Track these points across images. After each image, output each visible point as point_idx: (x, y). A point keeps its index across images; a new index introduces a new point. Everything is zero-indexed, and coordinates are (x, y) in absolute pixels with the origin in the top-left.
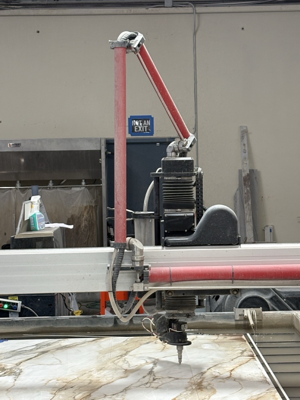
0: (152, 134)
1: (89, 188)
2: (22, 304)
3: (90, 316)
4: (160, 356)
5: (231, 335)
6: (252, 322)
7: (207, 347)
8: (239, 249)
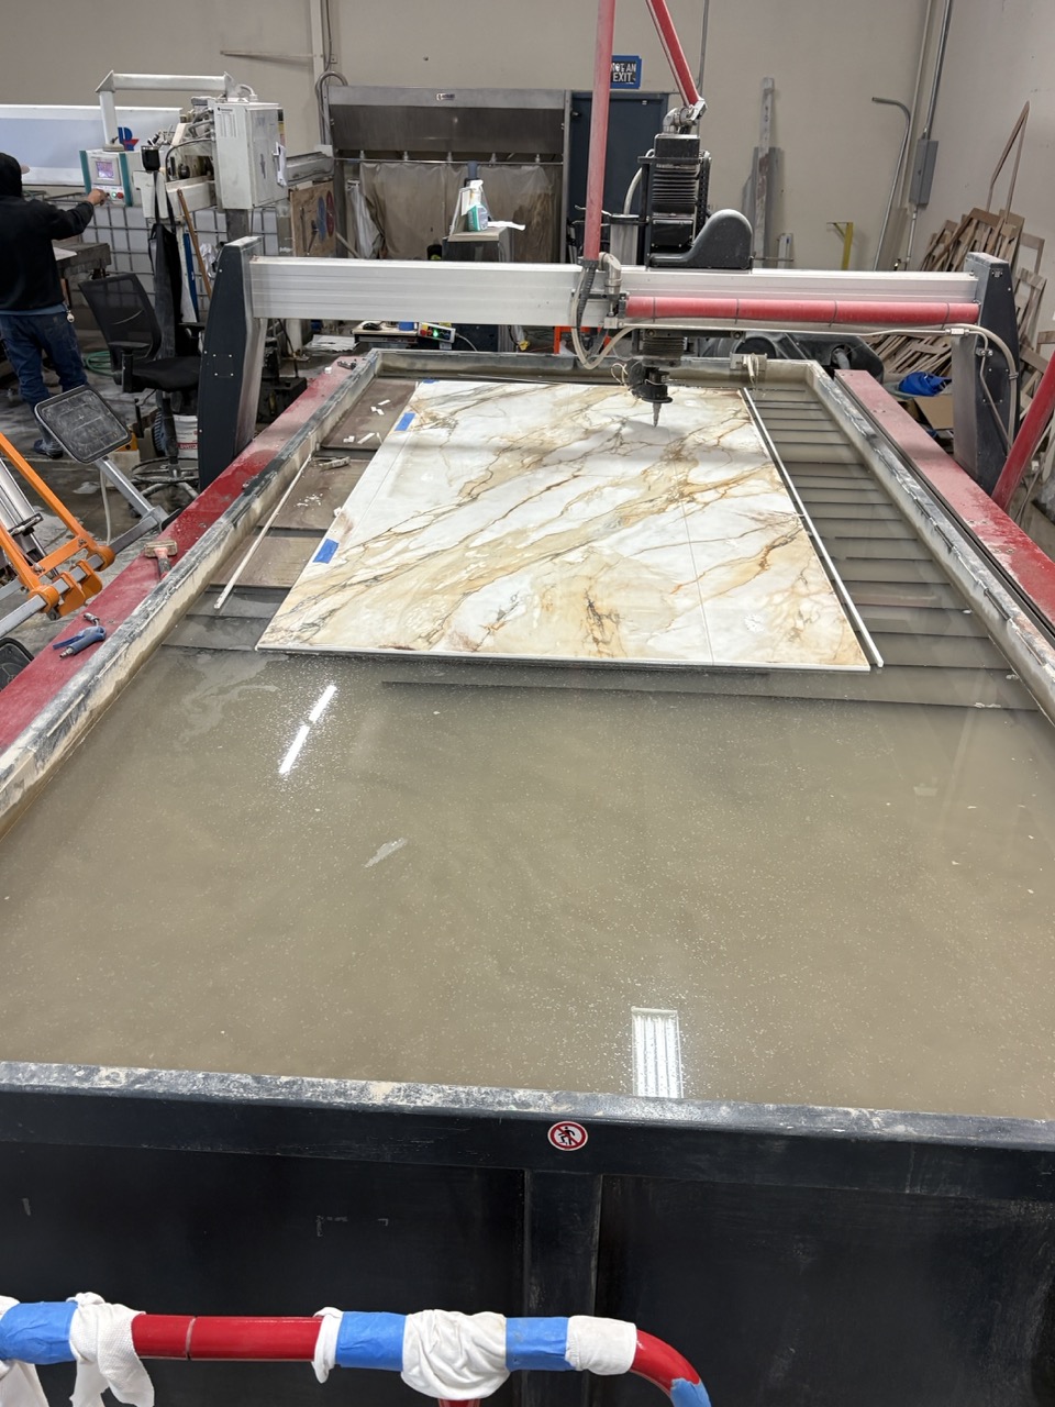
0: (637, 85)
1: (544, 167)
2: (456, 331)
3: (543, 355)
4: (631, 414)
5: (725, 389)
6: (752, 374)
7: (691, 403)
8: (750, 275)
